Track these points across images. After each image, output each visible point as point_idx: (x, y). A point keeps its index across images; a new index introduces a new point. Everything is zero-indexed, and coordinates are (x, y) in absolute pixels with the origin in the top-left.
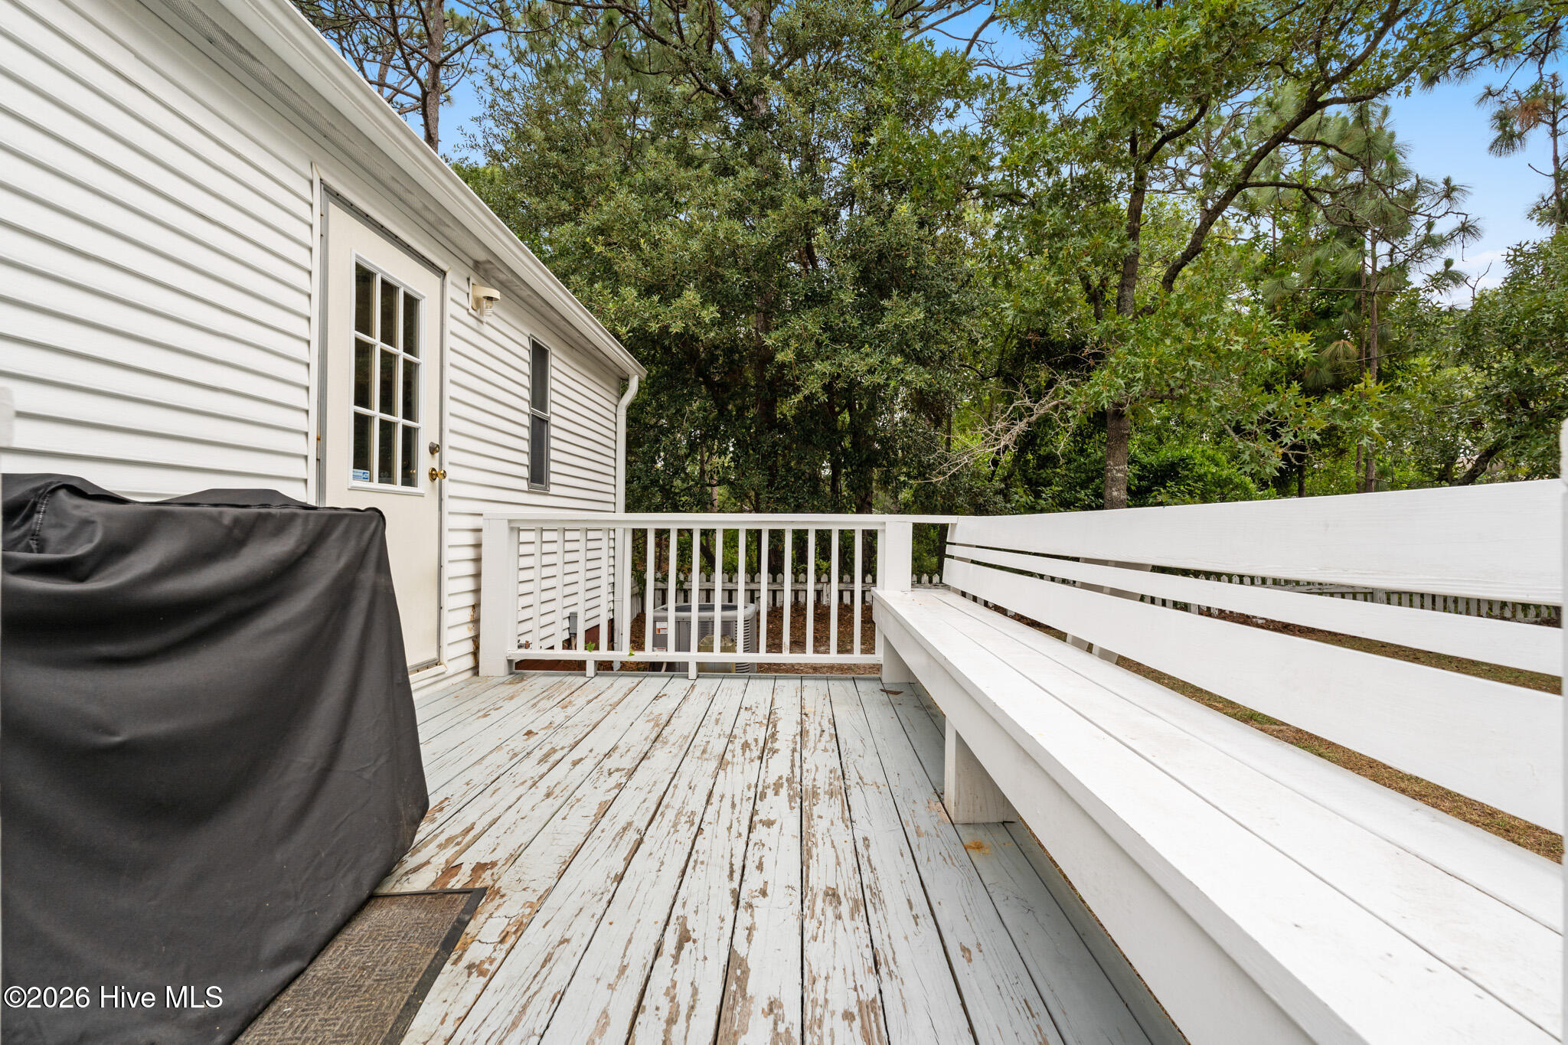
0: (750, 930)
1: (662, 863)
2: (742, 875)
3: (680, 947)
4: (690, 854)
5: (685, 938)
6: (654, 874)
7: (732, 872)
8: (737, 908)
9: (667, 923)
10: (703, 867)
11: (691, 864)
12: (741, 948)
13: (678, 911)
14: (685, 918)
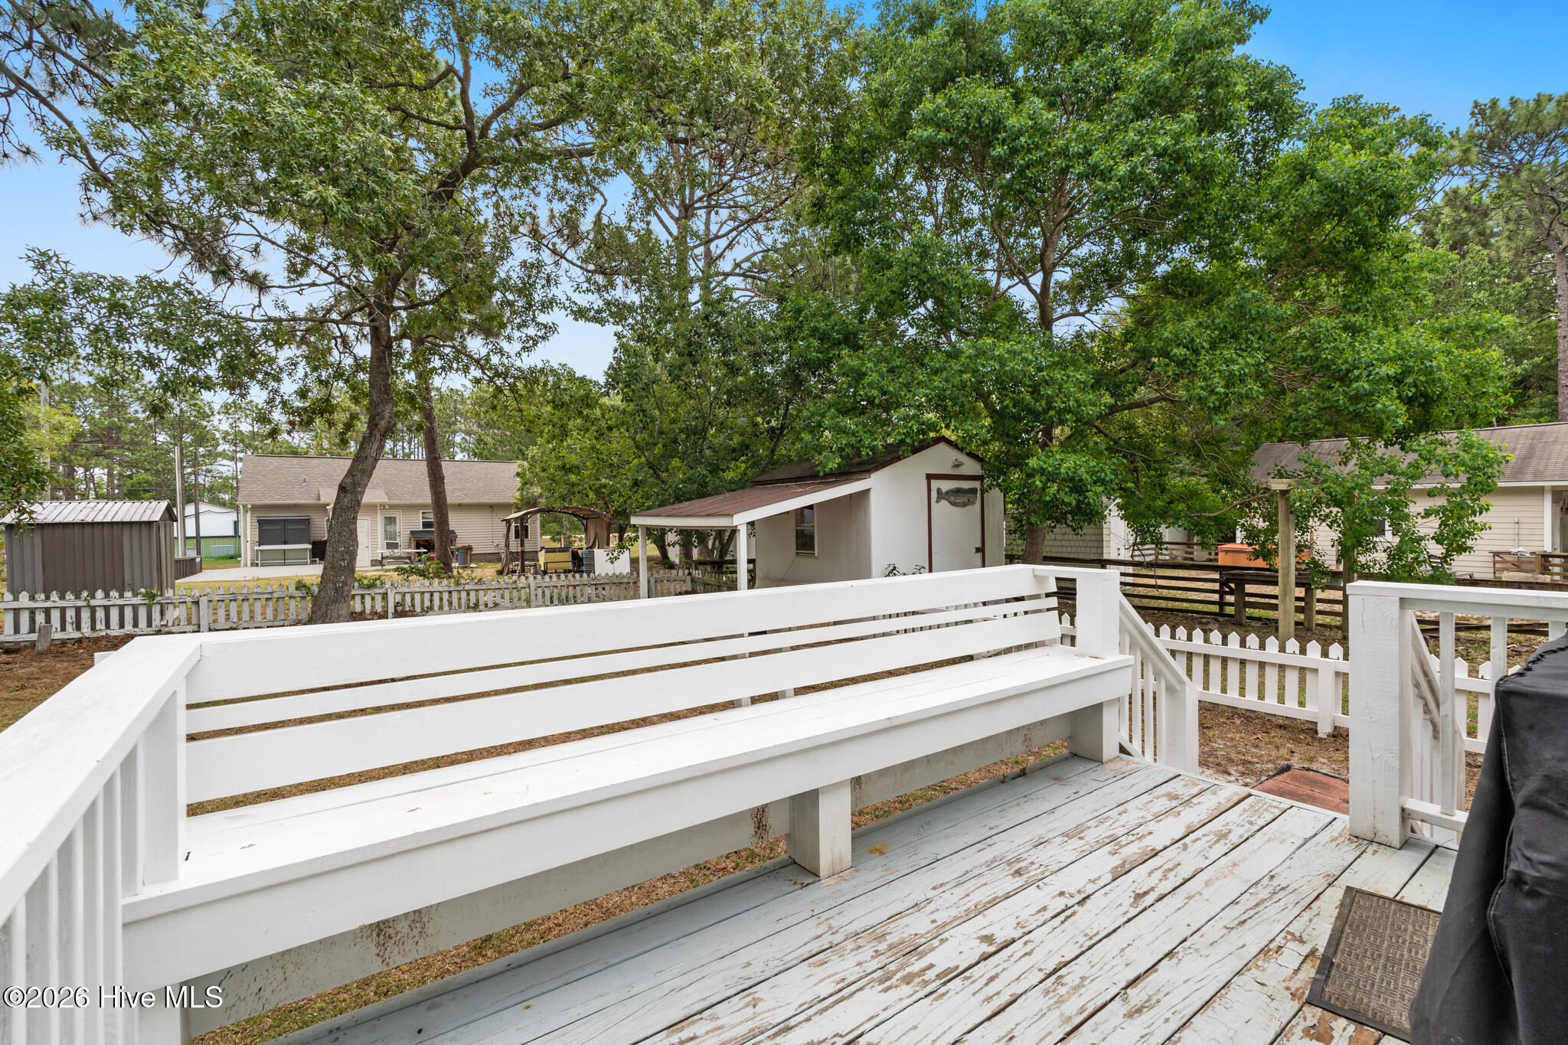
0: (1093, 881)
1: (1122, 950)
2: (1063, 911)
3: (1146, 893)
4: (1090, 948)
5: (1139, 897)
6: (1136, 944)
7: (1068, 918)
8: (1088, 897)
9: (1145, 909)
10: (1088, 931)
11: (1096, 939)
12: (1108, 877)
13: (1133, 912)
14: (1131, 905)
